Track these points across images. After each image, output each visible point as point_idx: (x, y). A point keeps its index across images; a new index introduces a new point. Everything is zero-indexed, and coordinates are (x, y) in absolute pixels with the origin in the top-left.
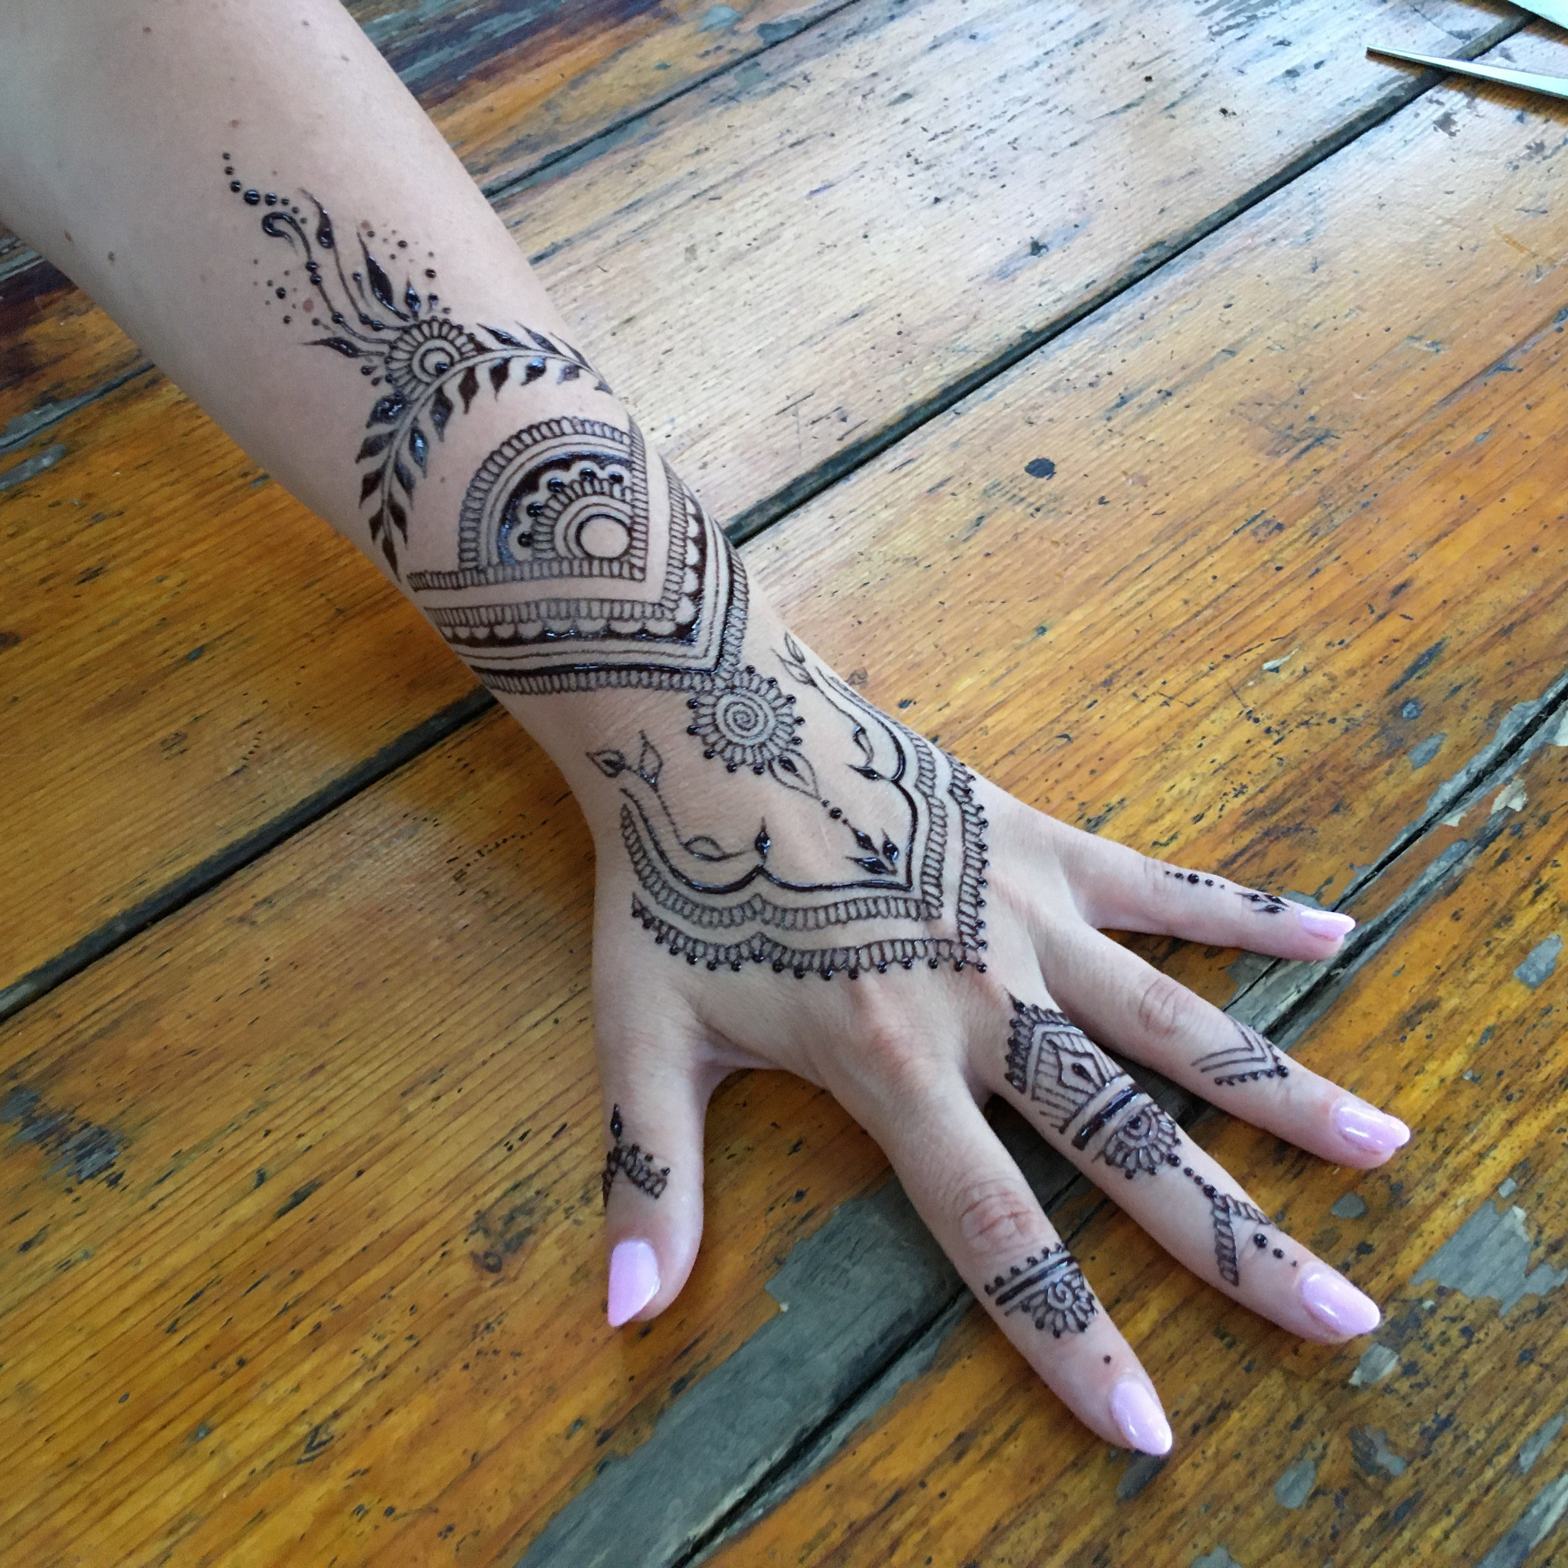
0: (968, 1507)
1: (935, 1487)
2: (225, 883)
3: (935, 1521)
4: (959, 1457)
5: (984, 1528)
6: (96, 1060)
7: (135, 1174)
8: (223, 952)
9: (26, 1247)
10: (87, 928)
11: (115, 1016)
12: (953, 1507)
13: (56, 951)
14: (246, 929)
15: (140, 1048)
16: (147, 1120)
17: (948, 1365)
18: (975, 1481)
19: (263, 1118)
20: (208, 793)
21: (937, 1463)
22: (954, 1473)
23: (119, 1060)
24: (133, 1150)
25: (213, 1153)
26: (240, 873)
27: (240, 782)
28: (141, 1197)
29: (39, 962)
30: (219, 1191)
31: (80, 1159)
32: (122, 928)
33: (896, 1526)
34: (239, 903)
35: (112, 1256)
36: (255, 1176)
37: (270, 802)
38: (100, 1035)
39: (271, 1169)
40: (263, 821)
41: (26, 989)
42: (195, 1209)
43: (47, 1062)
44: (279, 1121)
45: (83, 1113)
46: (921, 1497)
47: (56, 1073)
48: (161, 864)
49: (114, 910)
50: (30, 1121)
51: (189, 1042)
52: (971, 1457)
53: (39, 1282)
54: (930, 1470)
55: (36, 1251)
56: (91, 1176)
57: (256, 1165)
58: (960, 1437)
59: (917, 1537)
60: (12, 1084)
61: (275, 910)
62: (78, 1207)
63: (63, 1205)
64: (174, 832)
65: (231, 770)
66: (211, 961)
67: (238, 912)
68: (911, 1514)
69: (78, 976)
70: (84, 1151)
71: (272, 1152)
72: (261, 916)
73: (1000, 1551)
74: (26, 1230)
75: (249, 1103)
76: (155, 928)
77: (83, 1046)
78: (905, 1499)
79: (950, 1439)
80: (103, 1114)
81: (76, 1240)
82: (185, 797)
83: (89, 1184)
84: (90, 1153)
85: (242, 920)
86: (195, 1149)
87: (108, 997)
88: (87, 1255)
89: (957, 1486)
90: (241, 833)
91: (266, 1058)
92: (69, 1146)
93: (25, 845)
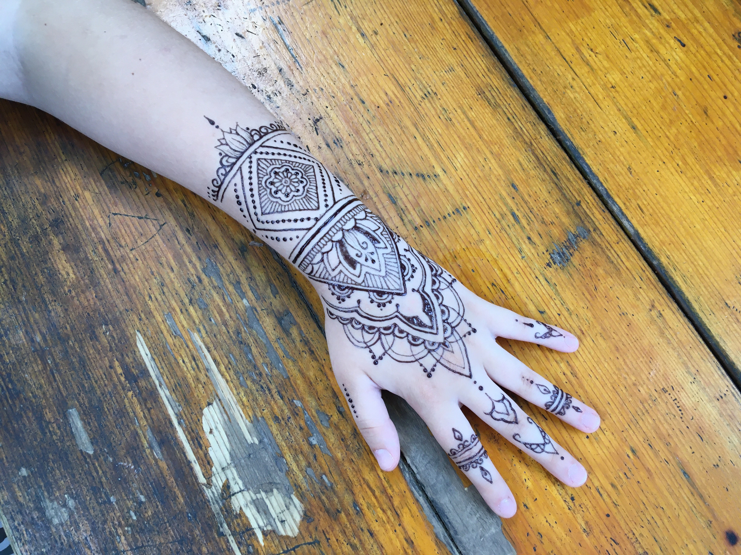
0: (391, 540)
1: (398, 528)
2: (671, 299)
3: (388, 526)
4: (406, 540)
5: (383, 542)
6: (598, 257)
7: (550, 272)
8: (638, 299)
9: (529, 238)
10: (656, 251)
11: (615, 262)
12: (391, 533)
13: (647, 240)
14: (648, 307)
15: (600, 271)
16: (571, 275)
17: (437, 544)
18: (398, 544)
19: (566, 314)
20: (717, 293)
21: (406, 532)
22: (401, 537)
23: (596, 264)
24: (559, 270)
25: (554, 297)
26: (675, 305)
27: (722, 305)
28: (541, 274)
29: (643, 234)
30: (539, 298)
31: (559, 254)
32: (655, 263)
33: (389, 513)
34: (661, 305)
35: (521, 265)
36: (542, 310)
37: (709, 317)
38: (608, 257)
39: (545, 316)
40: (701, 315)
41: (631, 231)
42: (534, 291)
43: (599, 240)
44: (563, 319)
45: (576, 254)
46: (396, 523)
47: (594, 243)
48: (683, 276)
49: (664, 260)
50: (576, 236)
51: (601, 288)
52: (406, 545)
53: (516, 243)
54: (404, 528)
55: (527, 241)
56: (551, 257)
57: (547, 311)
58: (413, 542)
59: (384, 519)
60: (592, 230)
61: (656, 318)
62: (540, 254)
63: (542, 249)
64: (698, 280)
65: (728, 302)
66: (635, 295)
67: (657, 304)
68: (392, 519)
69: (634, 249)
70: (561, 255)
71: (551, 316)
72: (654, 313)
73: (375, 547)
74: (535, 238)
75: (572, 308)
76: (653, 274)
77: (604, 252)
78: (396, 517)
79: (412, 539)
80: (575, 260)
81: (529, 254)
82: (716, 284)
83: (549, 257)
85: (653, 306)
86: (557, 290)
87: (624, 260)
88: (523, 257)
89: (397, 537)
90: (696, 306)
91: (589, 315)
92: (564, 249)
93: (698, 226)
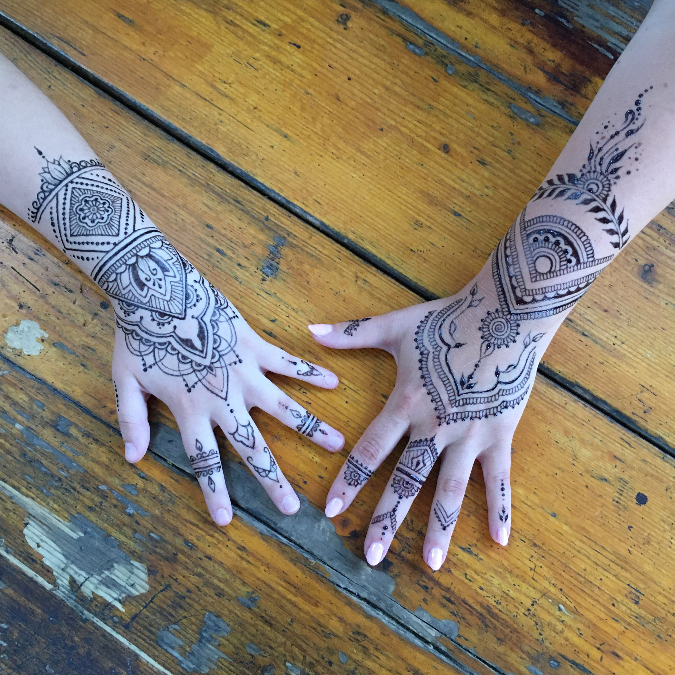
0: (226, 554)
1: (229, 543)
2: (369, 265)
3: (220, 546)
4: (239, 549)
5: (221, 560)
6: (299, 256)
7: (267, 285)
8: (344, 276)
9: (239, 265)
10: (342, 232)
11: (315, 254)
12: (225, 550)
13: (332, 226)
14: (354, 280)
15: (306, 267)
16: (284, 280)
17: (264, 540)
18: (233, 555)
19: (293, 313)
20: (400, 244)
21: (236, 543)
22: (234, 548)
23: (301, 263)
24: (274, 280)
25: (278, 304)
26: (374, 268)
27: (409, 252)
28: (261, 290)
29: (327, 222)
30: (267, 311)
31: (268, 267)
32: (346, 241)
33: (216, 535)
34: (362, 273)
35: (241, 289)
36: (273, 319)
37: (402, 266)
38: (308, 253)
39: (277, 322)
40: (395, 267)
41: (317, 223)
42: (260, 306)
43: (295, 242)
44: (292, 318)
45: (282, 261)
46: (225, 540)
47: (292, 246)
48: (371, 243)
49: (351, 236)
50: (276, 247)
51: (312, 280)
52: (240, 552)
53: (230, 273)
54: (233, 541)
55: (238, 267)
56: (263, 273)
57: (277, 317)
58: (244, 548)
59: (215, 542)
60: (286, 236)
61: (363, 286)
62: (254, 274)
63: (253, 269)
64: (383, 241)
65: (412, 248)
66: (341, 274)
67: (359, 274)
68: (220, 538)
69: (325, 237)
70: (270, 267)
71: (282, 320)
72: (359, 282)
73: (216, 566)
74: (244, 262)
75: (296, 307)
76: (348, 252)
77: (302, 250)
78: (224, 535)
79: (243, 545)
80: (283, 267)
81: (244, 278)
82: (398, 238)
83: (261, 273)
84: (270, 269)
85: (357, 277)
86: (278, 298)
87: (321, 249)
88: (240, 283)
89: (231, 550)
90: (389, 262)
91: (312, 306)
92: (271, 262)
93: (367, 197)
